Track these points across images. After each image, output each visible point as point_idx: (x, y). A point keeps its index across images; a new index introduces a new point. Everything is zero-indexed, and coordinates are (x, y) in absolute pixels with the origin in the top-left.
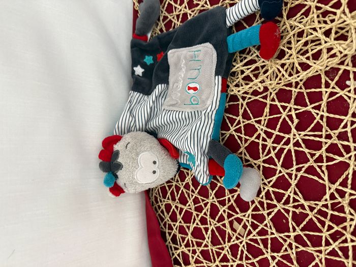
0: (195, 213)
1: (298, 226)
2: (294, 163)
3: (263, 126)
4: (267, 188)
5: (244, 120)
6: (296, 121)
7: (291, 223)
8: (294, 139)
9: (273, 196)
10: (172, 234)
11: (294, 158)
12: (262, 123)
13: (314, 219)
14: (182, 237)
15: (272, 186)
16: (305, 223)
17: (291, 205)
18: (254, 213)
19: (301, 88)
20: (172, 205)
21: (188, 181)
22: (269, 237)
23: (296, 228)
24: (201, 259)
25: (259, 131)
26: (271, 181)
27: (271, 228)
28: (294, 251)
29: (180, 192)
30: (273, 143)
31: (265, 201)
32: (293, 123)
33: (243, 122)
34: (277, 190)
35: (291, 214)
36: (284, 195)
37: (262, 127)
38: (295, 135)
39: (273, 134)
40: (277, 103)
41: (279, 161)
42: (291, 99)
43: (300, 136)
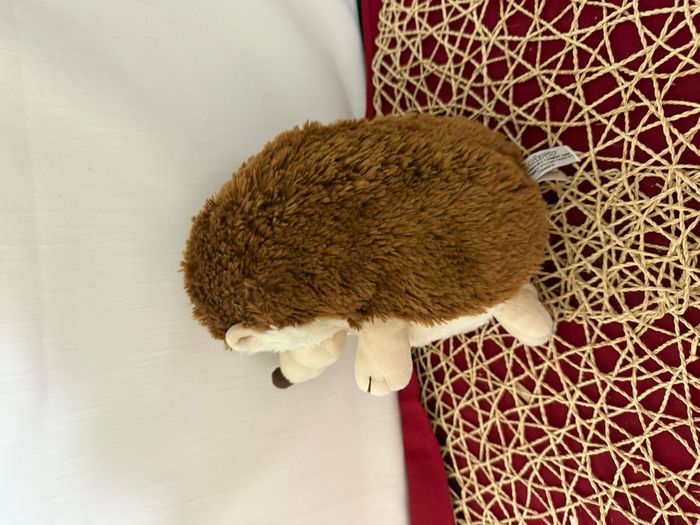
0: (474, 389)
1: (627, 483)
2: (662, 409)
3: (637, 334)
4: (602, 417)
6: (693, 358)
7: (619, 474)
8: (678, 378)
9: (607, 430)
10: (431, 396)
11: (665, 403)
12: (638, 329)
13: (656, 488)
14: (444, 408)
15: (612, 419)
16: (639, 485)
17: (630, 455)
18: (568, 434)
20: (442, 359)
21: (477, 341)
22: (577, 474)
23: (624, 484)
24: (465, 447)
25: (626, 338)
26: (613, 411)
27: (585, 465)
28: (608, 507)
29: (459, 349)
30: (640, 365)
31: (592, 431)
32: (687, 357)
34: (617, 427)
35: (624, 465)
36: (625, 438)
37: (634, 336)
38: (681, 373)
39: (646, 354)
41: (639, 395)
43: (688, 380)
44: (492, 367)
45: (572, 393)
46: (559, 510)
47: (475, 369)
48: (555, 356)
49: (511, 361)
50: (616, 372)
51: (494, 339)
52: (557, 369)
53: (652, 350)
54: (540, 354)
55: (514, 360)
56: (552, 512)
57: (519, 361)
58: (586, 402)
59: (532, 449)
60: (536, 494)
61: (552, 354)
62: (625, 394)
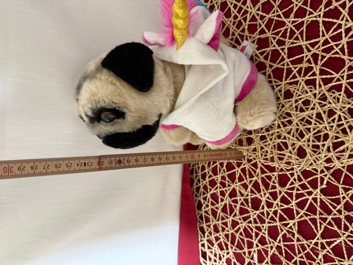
0: (219, 185)
1: (283, 241)
2: (305, 209)
3: (300, 170)
4: (277, 208)
7: (280, 237)
8: (315, 195)
9: (278, 215)
10: (198, 185)
11: (307, 206)
13: (296, 246)
14: (203, 192)
15: (281, 210)
16: (289, 243)
17: (287, 228)
18: (260, 214)
20: (206, 168)
22: (261, 234)
23: (282, 242)
24: (210, 213)
25: (294, 171)
26: (283, 206)
27: (265, 230)
28: (272, 252)
30: (299, 186)
31: (271, 214)
34: (283, 214)
35: (283, 233)
36: (286, 220)
39: (302, 181)
41: (296, 200)
43: (320, 196)
44: (229, 175)
45: (265, 194)
46: (249, 250)
47: (221, 175)
48: (260, 175)
50: (287, 188)
51: (232, 162)
52: (260, 181)
53: (306, 179)
54: (253, 173)
55: (240, 173)
56: (246, 250)
57: (242, 175)
58: (270, 199)
59: (241, 219)
60: (240, 241)
61: (258, 174)
62: (289, 199)
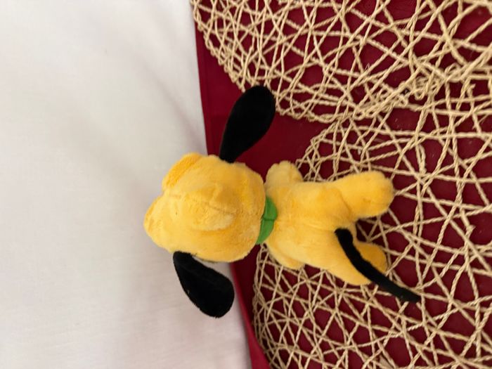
0: (325, 365)
2: (476, 294)
3: (417, 235)
5: (387, 226)
6: (470, 229)
8: (470, 256)
9: (446, 344)
11: (474, 287)
12: (415, 230)
15: (444, 328)
17: (479, 359)
19: (469, 177)
20: (289, 351)
21: (309, 316)
25: (412, 244)
26: (440, 320)
29: (299, 333)
30: (435, 260)
32: (465, 231)
33: (385, 229)
34: (452, 335)
36: (464, 343)
37: (415, 238)
38: (470, 250)
39: (433, 248)
40: (433, 199)
41: (450, 290)
42: (456, 194)
43: (479, 252)
44: (329, 335)
45: (399, 321)
47: (318, 345)
48: (370, 295)
49: (341, 319)
50: (420, 281)
51: (320, 307)
52: (377, 305)
53: (436, 242)
54: (358, 299)
55: (342, 317)
57: (347, 316)
58: (414, 324)
61: (367, 294)
62: (439, 298)
